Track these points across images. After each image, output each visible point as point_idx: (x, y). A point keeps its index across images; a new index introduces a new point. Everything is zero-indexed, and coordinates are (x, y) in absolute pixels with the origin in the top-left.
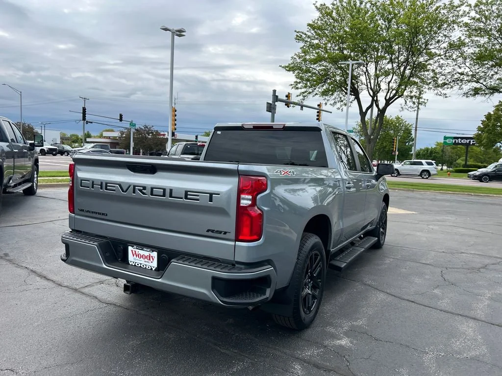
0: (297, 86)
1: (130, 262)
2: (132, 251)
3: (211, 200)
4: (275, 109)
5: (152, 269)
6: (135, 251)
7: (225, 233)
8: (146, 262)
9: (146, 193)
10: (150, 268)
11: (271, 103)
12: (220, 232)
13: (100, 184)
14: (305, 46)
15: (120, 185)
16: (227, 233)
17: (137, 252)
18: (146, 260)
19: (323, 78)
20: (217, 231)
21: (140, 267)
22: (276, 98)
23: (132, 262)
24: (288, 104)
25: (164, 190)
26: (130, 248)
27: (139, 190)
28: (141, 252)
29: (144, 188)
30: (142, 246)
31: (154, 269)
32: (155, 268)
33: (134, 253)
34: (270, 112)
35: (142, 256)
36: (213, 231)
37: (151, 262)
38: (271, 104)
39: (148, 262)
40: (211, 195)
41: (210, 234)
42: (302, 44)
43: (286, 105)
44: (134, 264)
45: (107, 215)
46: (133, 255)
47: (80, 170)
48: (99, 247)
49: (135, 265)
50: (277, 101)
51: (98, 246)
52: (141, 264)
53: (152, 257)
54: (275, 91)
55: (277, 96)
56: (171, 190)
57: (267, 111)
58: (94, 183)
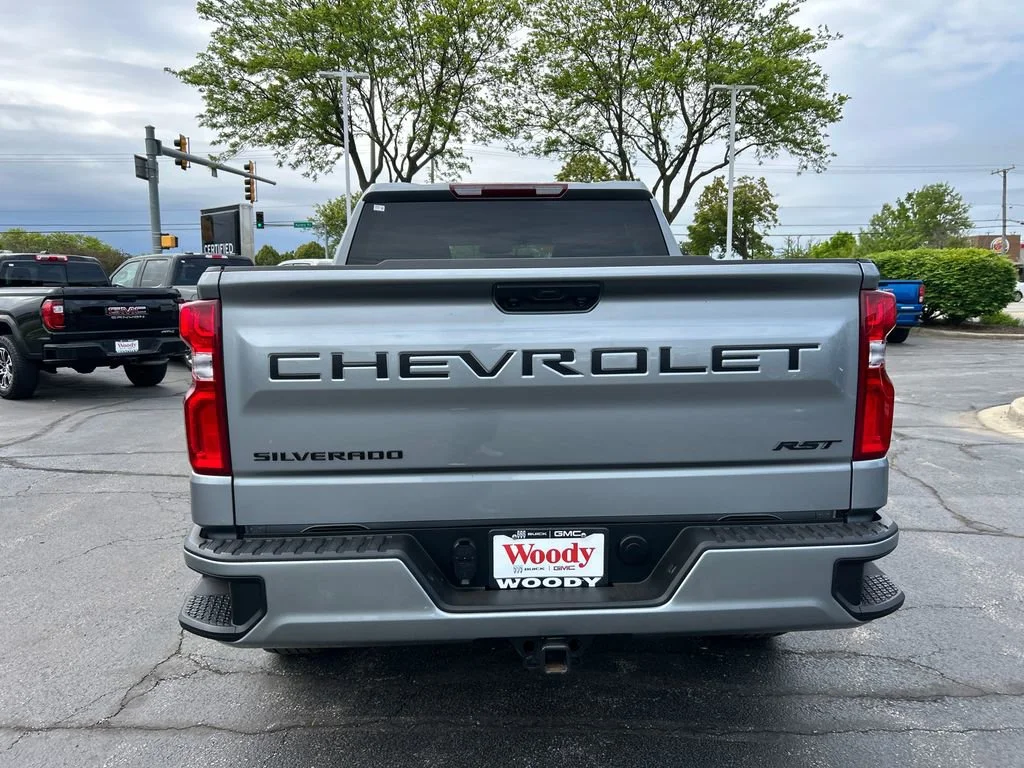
0: (214, 121)
1: (500, 582)
2: (508, 548)
3: (793, 364)
4: (155, 171)
5: (585, 585)
6: (520, 547)
7: (829, 444)
8: (560, 568)
9: (576, 369)
10: (578, 583)
11: (146, 157)
12: (813, 445)
13: (374, 359)
14: (222, 29)
15: (467, 357)
16: (833, 445)
17: (527, 549)
18: (561, 563)
19: (275, 104)
20: (806, 444)
21: (542, 586)
22: (155, 147)
23: (509, 581)
24: (182, 161)
25: (642, 353)
26: (500, 541)
27: (547, 362)
28: (544, 545)
29: (568, 354)
30: (545, 527)
31: (592, 584)
32: (596, 580)
33: (515, 550)
34: (147, 179)
35: (546, 556)
36: (791, 446)
37: (581, 566)
38: (145, 160)
39: (568, 568)
40: (794, 350)
41: (785, 453)
42: (213, 25)
43: (177, 163)
44: (515, 585)
45: (400, 455)
46: (513, 559)
47: (247, 324)
48: (410, 562)
49: (520, 587)
50: (159, 154)
51: (407, 558)
52: (542, 579)
53: (584, 551)
54: (150, 130)
55: (158, 143)
56: (665, 353)
57: (138, 176)
58: (345, 359)
